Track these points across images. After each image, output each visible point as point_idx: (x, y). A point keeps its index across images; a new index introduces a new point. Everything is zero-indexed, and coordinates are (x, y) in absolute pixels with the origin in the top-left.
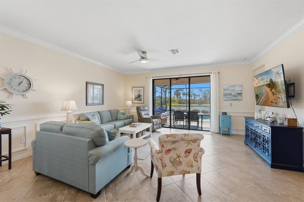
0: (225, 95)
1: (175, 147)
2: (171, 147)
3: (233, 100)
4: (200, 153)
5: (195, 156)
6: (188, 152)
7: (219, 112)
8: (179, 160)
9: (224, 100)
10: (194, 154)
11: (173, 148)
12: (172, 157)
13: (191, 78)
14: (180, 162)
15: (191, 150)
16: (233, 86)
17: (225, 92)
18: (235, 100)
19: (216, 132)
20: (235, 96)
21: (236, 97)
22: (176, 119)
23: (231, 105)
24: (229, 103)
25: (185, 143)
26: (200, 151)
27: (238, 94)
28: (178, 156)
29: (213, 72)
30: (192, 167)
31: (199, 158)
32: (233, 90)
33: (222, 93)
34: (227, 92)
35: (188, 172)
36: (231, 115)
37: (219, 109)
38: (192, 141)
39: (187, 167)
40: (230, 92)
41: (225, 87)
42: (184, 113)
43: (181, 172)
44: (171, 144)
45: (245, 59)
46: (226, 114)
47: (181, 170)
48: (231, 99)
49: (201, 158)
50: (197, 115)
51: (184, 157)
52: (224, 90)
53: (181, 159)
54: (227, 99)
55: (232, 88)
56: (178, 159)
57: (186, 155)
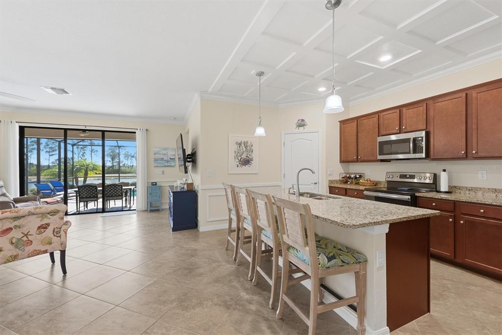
0: (156, 160)
1: (19, 224)
2: (12, 226)
3: (165, 166)
4: (64, 227)
5: (56, 231)
6: (44, 227)
7: (148, 182)
8: (27, 239)
9: (155, 167)
10: (54, 230)
11: (16, 227)
12: (14, 237)
13: (106, 133)
14: (28, 242)
15: (48, 225)
16: (165, 149)
17: (155, 156)
18: (168, 166)
19: (144, 209)
20: (167, 161)
21: (169, 163)
22: (82, 200)
23: (163, 173)
24: (160, 170)
25: (37, 217)
26: (64, 224)
27: (171, 159)
28: (26, 235)
29: (139, 129)
30: (51, 244)
31: (62, 233)
32: (165, 154)
33: (152, 157)
34: (158, 156)
35: (43, 251)
36: (162, 185)
37: (148, 179)
38: (49, 213)
39: (41, 245)
40: (161, 156)
41: (156, 150)
42: (99, 189)
43: (31, 253)
44: (12, 221)
45: (175, 118)
46: (156, 185)
47: (31, 251)
48: (163, 165)
49: (66, 233)
50: (122, 189)
51: (35, 235)
52: (155, 154)
53: (30, 238)
54: (159, 165)
55: (164, 152)
56: (25, 239)
57: (41, 231)
